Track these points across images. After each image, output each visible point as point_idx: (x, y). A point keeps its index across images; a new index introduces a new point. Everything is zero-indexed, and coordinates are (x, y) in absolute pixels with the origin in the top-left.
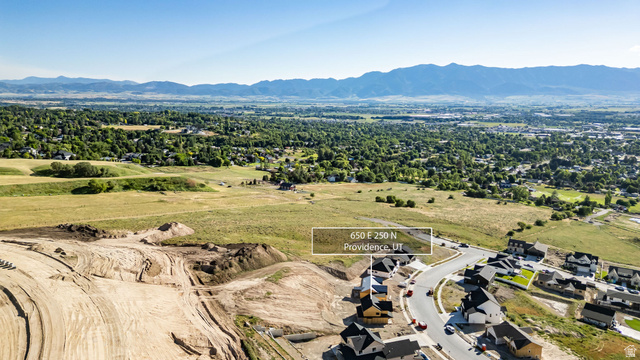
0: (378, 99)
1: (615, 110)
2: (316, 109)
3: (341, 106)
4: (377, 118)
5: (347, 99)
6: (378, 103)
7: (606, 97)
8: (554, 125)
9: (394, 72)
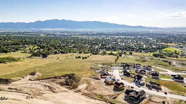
0: (42, 29)
1: (104, 32)
2: (21, 33)
3: (30, 31)
4: (45, 35)
5: (31, 29)
6: (43, 30)
7: (101, 29)
8: (94, 36)
9: (46, 21)
